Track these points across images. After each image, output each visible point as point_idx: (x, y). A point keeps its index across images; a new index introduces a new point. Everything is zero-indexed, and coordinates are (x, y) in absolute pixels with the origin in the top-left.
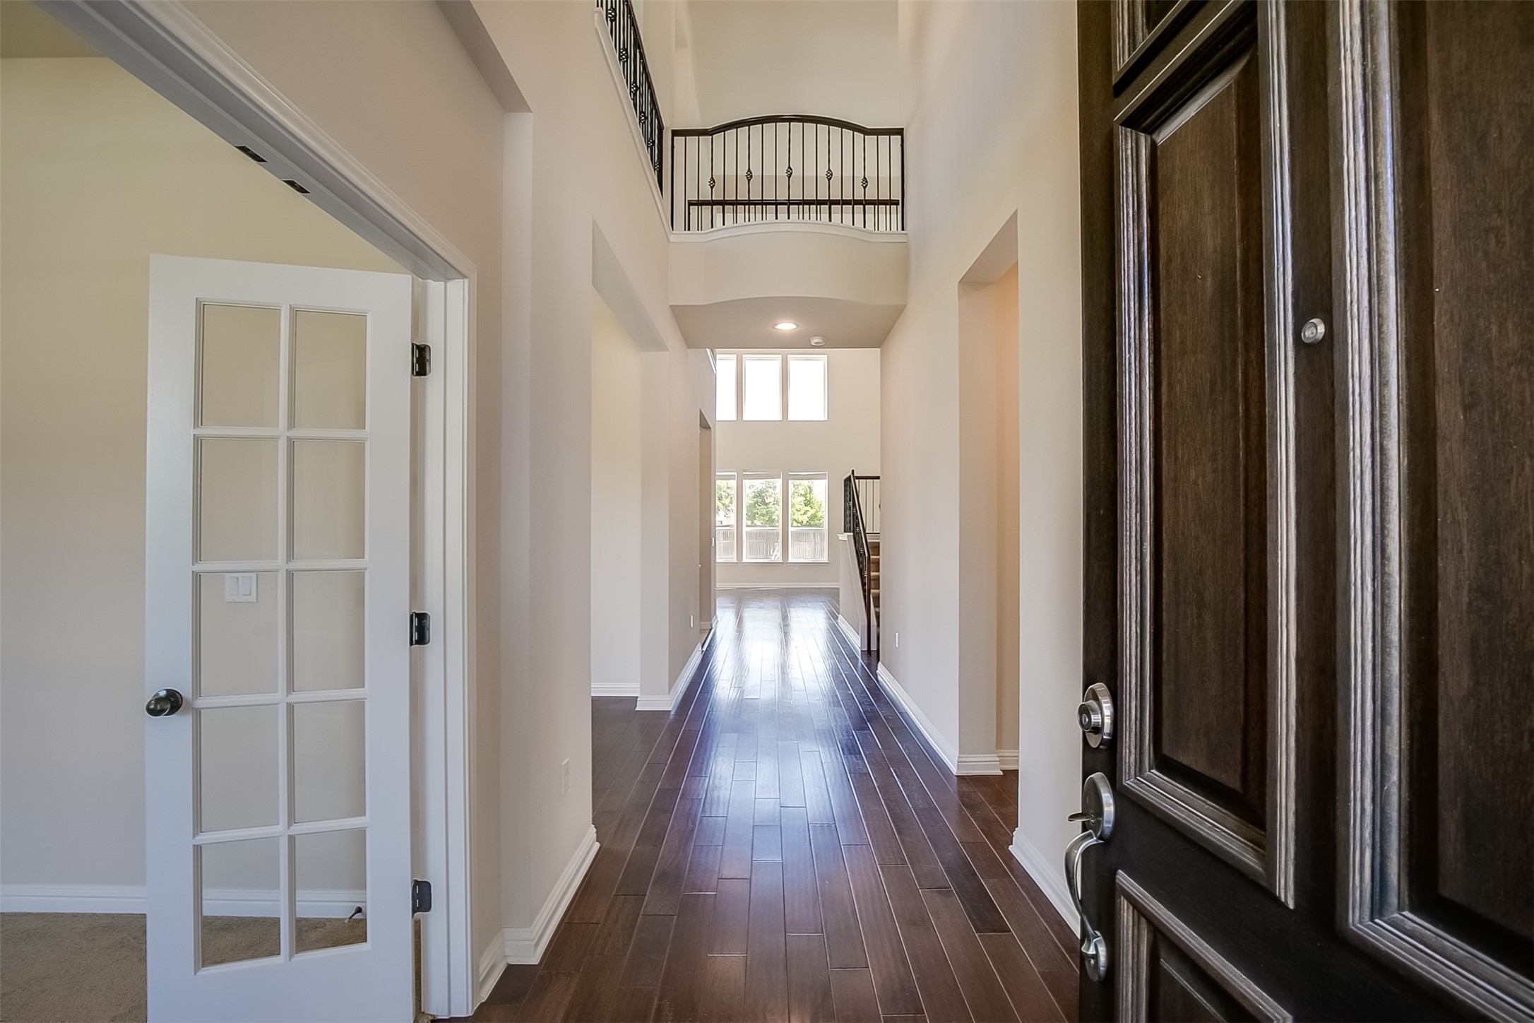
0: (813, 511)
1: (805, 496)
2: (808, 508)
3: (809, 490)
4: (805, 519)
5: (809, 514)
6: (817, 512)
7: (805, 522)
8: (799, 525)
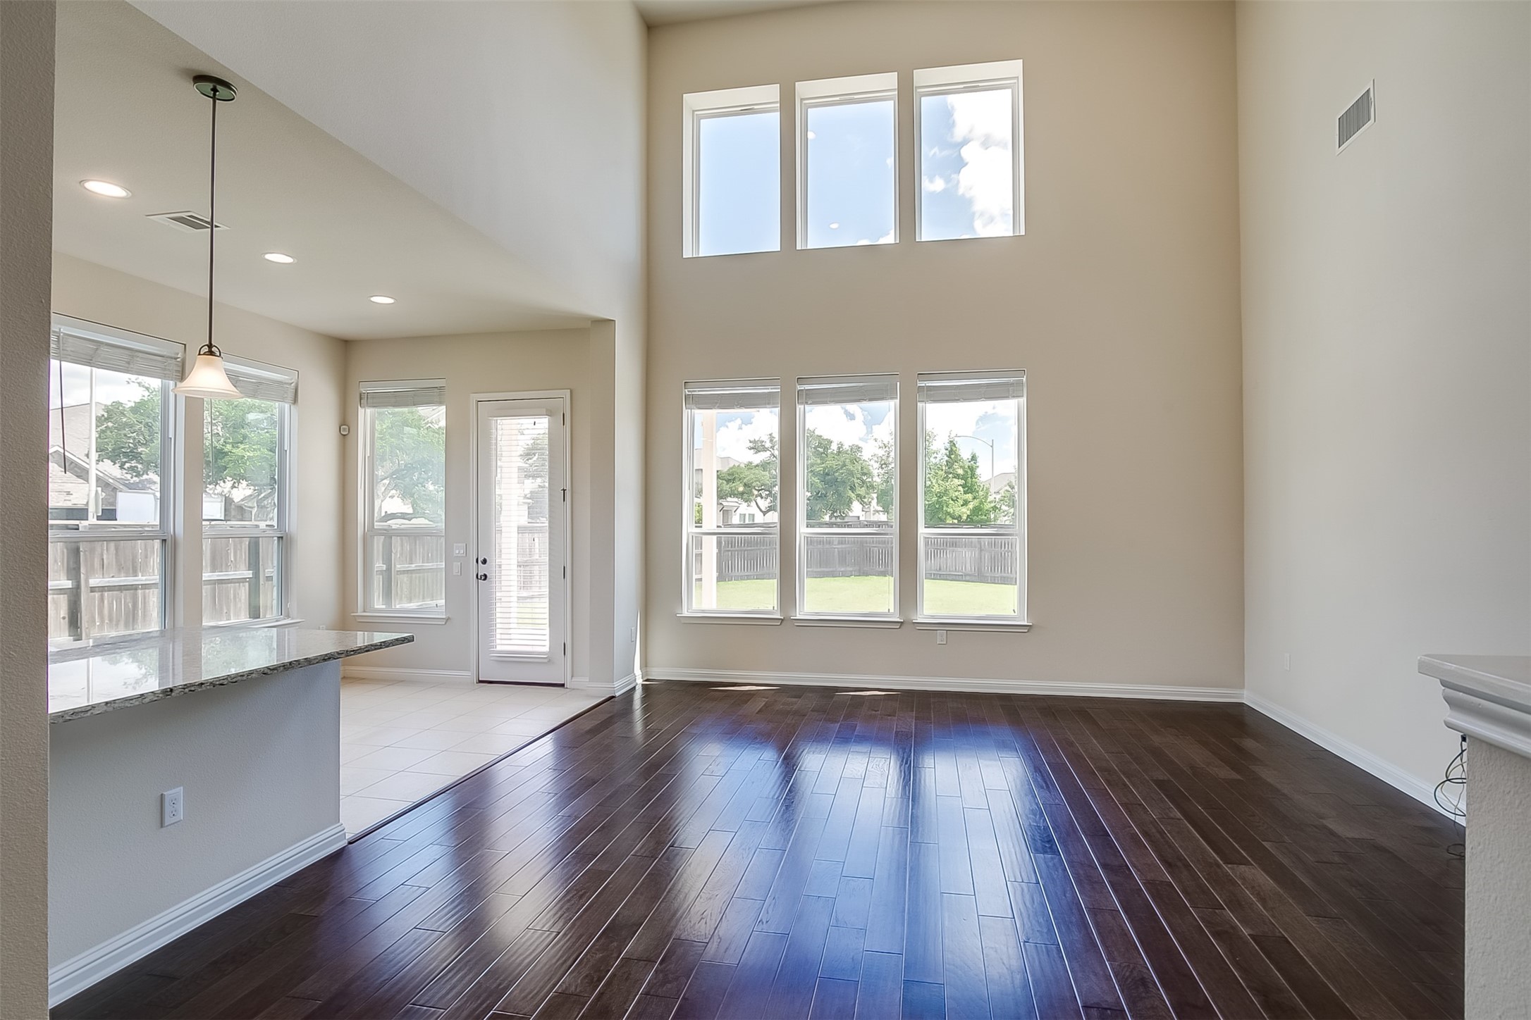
0: (976, 502)
1: (964, 478)
2: (969, 496)
3: (970, 473)
4: (965, 512)
5: (971, 506)
6: (981, 503)
7: (964, 517)
8: (956, 521)
